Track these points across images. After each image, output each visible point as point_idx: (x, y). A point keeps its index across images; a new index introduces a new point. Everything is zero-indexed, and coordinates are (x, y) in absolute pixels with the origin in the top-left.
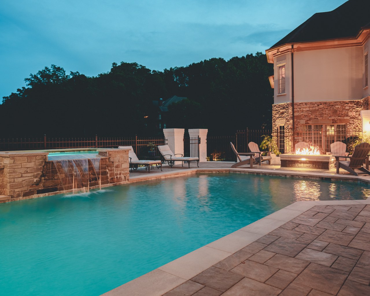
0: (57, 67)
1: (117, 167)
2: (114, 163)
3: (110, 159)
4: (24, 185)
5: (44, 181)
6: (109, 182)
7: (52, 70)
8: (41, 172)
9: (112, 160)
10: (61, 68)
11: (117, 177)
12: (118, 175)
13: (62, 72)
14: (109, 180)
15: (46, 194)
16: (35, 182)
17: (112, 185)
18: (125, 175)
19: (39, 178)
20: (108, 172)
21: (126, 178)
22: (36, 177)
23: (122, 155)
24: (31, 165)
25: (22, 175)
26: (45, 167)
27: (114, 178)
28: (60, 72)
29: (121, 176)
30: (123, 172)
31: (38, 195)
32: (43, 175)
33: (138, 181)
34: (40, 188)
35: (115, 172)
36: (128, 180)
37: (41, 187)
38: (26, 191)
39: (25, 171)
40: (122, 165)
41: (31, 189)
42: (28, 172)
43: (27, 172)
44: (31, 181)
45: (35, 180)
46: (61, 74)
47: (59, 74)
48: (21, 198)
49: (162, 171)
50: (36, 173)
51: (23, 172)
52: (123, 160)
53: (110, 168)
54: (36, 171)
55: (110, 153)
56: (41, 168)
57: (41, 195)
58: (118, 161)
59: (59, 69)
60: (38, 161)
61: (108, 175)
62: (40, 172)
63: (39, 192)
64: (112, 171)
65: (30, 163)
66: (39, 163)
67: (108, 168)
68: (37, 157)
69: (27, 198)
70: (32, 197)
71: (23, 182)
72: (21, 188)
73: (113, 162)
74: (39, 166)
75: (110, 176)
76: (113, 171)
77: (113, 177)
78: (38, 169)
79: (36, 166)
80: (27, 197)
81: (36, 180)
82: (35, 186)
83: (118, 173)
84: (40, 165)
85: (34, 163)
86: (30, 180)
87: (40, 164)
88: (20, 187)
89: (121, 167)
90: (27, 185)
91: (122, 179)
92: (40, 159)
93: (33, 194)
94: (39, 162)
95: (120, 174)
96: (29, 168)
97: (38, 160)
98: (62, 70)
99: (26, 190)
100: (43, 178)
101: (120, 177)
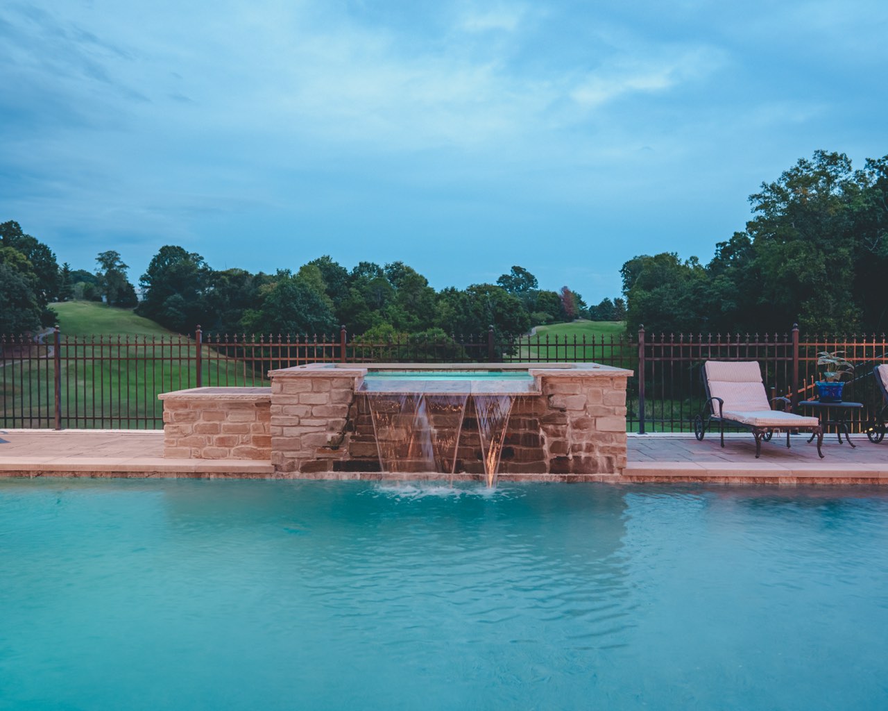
0: (828, 154)
1: (578, 425)
2: (568, 412)
3: (552, 399)
4: (304, 446)
5: (350, 441)
6: (548, 469)
7: (816, 165)
8: (344, 419)
9: (557, 401)
10: (839, 155)
11: (577, 458)
12: (581, 450)
13: (842, 165)
14: (547, 462)
15: (355, 475)
16: (329, 442)
17: (560, 480)
18: (609, 456)
19: (340, 433)
20: (543, 440)
21: (615, 465)
22: (332, 429)
23: (600, 389)
24: (321, 398)
25: (299, 422)
26: (355, 406)
27: (567, 459)
28: (836, 164)
29: (592, 455)
30: (601, 444)
31: (337, 473)
32: (348, 427)
33: (666, 480)
34: (341, 456)
35: (570, 442)
36: (620, 469)
37: (344, 455)
38: (308, 461)
39: (307, 412)
40: (598, 421)
41: (319, 455)
42: (314, 415)
43: (312, 416)
44: (319, 437)
45: (329, 436)
46: (840, 169)
47: (834, 171)
48: (297, 473)
49: (822, 457)
50: (331, 420)
51: (302, 415)
52: (603, 406)
53: (550, 427)
54: (333, 415)
55: (553, 381)
56: (345, 408)
57: (345, 476)
58: (582, 408)
59: (834, 159)
60: (337, 391)
61: (546, 448)
62: (341, 419)
63: (338, 467)
64: (559, 436)
65: (318, 394)
66: (339, 397)
67: (546, 426)
68: (335, 380)
69: (311, 477)
70: (322, 477)
71: (303, 438)
72: (299, 450)
73: (563, 410)
74: (339, 403)
75: (552, 450)
76: (564, 436)
77: (563, 455)
78: (336, 412)
79: (332, 403)
80: (311, 474)
81: (332, 438)
82: (329, 452)
83: (580, 445)
84: (342, 401)
85: (328, 394)
86: (318, 434)
87: (341, 399)
88: (294, 448)
89: (593, 427)
90: (312, 447)
91: (596, 465)
92: (342, 387)
93: (325, 470)
94: (339, 393)
95: (590, 448)
96: (317, 405)
97: (336, 388)
98: (841, 158)
99: (309, 458)
100: (349, 434)
101: (588, 459)
